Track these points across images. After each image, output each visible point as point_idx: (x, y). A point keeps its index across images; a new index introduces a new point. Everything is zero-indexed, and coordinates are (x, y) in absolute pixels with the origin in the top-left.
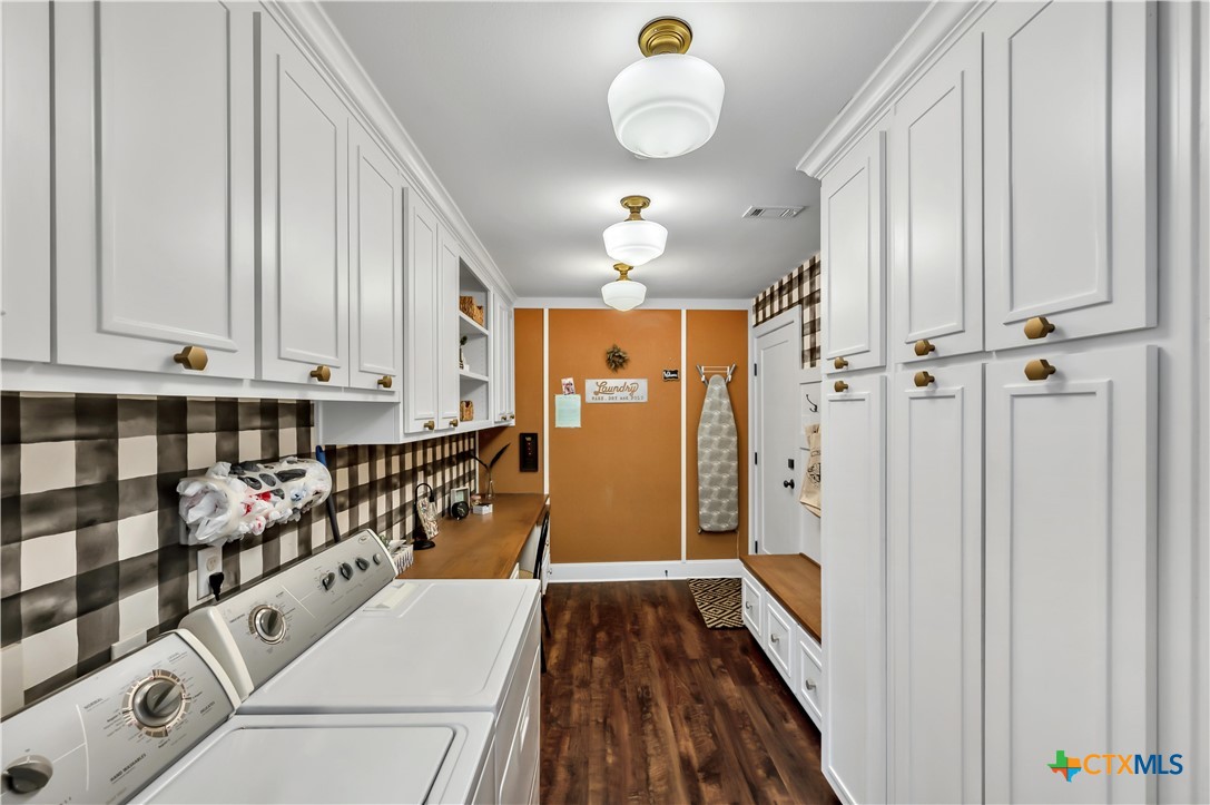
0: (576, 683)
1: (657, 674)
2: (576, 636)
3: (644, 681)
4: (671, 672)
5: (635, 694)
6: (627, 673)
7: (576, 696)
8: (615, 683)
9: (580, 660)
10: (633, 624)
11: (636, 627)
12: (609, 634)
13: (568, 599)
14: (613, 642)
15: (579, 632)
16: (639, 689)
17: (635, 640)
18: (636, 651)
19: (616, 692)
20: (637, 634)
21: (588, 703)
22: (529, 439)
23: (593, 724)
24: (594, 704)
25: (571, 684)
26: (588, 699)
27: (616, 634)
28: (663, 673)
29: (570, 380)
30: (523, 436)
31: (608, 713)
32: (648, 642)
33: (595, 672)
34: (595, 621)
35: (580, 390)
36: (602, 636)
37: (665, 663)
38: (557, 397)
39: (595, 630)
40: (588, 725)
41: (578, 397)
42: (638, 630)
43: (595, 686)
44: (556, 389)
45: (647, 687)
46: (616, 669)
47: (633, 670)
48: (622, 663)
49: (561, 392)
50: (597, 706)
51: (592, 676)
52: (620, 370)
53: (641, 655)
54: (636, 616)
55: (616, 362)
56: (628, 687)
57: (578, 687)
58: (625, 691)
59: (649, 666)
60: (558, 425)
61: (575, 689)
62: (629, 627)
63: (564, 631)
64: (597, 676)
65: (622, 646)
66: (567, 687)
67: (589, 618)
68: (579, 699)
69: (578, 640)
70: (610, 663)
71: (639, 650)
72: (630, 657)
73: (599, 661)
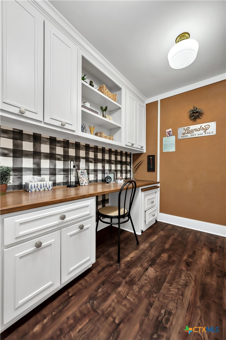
0: (127, 279)
1: (186, 305)
2: (151, 250)
3: (171, 306)
4: (199, 312)
5: (156, 314)
6: (163, 291)
7: (120, 289)
8: (149, 294)
9: (141, 265)
10: (189, 257)
11: (190, 260)
12: (170, 257)
13: (162, 230)
14: (170, 262)
15: (154, 248)
16: (163, 311)
17: (184, 268)
18: (180, 276)
19: (145, 302)
20: (188, 264)
21: (122, 298)
22: (151, 158)
23: (111, 319)
24: (125, 302)
25: (124, 278)
26: (125, 295)
27: (174, 258)
28: (191, 307)
29: (170, 130)
30: (149, 156)
31: (126, 318)
32: (193, 274)
33: (144, 277)
34: (167, 246)
35: (175, 133)
36: (165, 256)
37: (198, 300)
38: (164, 138)
39: (163, 251)
40: (107, 318)
41: (174, 137)
42: (191, 262)
43: (136, 288)
44: (163, 135)
45: (170, 313)
46: (158, 283)
47: (169, 290)
48: (165, 281)
49: (166, 136)
50: (125, 305)
51: (139, 280)
52: (198, 120)
53: (182, 282)
54: (194, 253)
55: (196, 116)
56: (156, 304)
57: (126, 283)
58: (151, 306)
59: (182, 295)
60: (165, 150)
61: (124, 283)
62: (185, 257)
63: (147, 245)
64: (143, 281)
65: (173, 268)
66: (121, 279)
67: (165, 243)
68: (119, 292)
69: (150, 253)
70: (156, 277)
71: (183, 277)
72: (173, 278)
73: (151, 272)
